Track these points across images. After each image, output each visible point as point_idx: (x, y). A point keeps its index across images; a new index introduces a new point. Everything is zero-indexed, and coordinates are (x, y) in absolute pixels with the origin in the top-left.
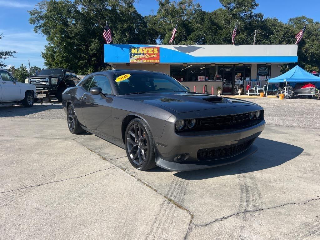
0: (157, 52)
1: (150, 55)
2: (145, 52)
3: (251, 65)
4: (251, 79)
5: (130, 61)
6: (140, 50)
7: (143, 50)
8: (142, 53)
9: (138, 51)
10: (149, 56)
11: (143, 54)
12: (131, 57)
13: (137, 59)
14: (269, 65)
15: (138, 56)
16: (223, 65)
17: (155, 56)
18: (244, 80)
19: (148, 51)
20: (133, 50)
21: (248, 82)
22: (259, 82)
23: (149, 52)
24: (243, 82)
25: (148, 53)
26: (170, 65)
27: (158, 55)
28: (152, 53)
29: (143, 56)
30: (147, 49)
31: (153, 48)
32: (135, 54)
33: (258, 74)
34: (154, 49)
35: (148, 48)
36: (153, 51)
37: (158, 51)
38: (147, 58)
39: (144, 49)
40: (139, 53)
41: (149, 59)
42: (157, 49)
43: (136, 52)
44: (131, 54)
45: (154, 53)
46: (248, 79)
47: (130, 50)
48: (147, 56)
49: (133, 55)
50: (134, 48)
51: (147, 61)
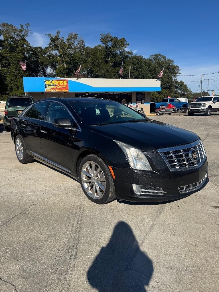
0: (66, 84)
1: (61, 86)
2: (57, 84)
3: (132, 93)
4: (132, 103)
5: (45, 91)
6: (53, 82)
8: (54, 84)
9: (51, 83)
10: (60, 87)
11: (56, 85)
13: (51, 89)
14: (144, 93)
15: (52, 86)
16: (113, 93)
18: (128, 104)
19: (59, 83)
25: (59, 85)
26: (75, 93)
27: (67, 86)
28: (62, 84)
29: (56, 87)
30: (58, 81)
31: (63, 81)
32: (49, 85)
33: (136, 100)
36: (63, 83)
37: (67, 83)
39: (56, 81)
40: (52, 84)
41: (60, 89)
42: (66, 81)
43: (50, 84)
44: (46, 85)
45: (64, 84)
47: (45, 81)
48: (58, 87)
49: (47, 85)
50: (48, 80)
51: (59, 90)
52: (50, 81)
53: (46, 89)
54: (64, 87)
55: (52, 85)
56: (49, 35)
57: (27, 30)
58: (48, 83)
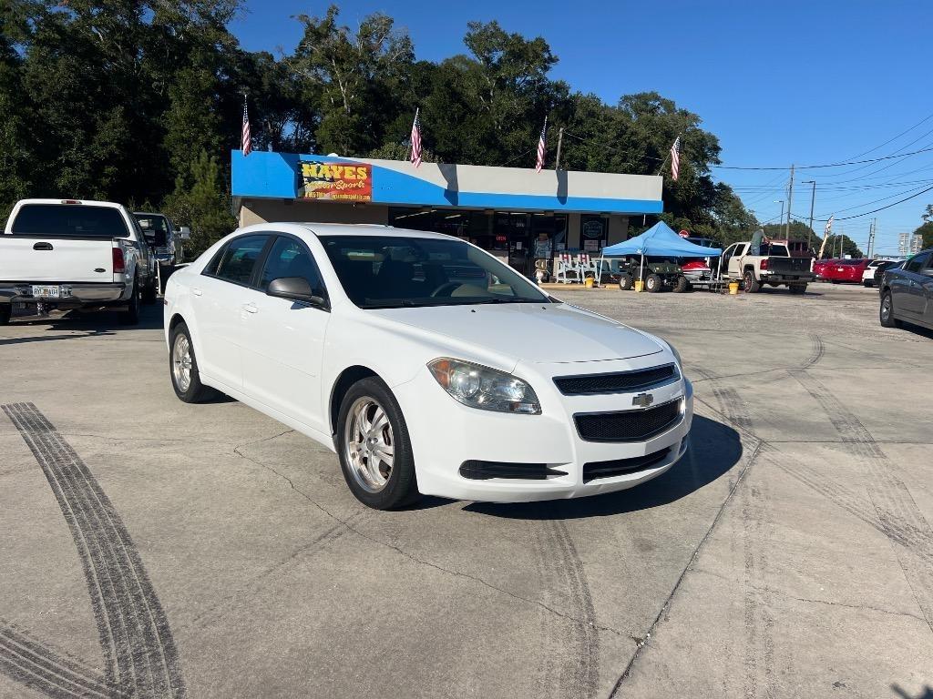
0: (365, 176)
1: (347, 181)
3: (568, 215)
4: (569, 246)
6: (325, 169)
7: (330, 170)
8: (328, 176)
9: (318, 172)
10: (346, 186)
11: (332, 180)
12: (300, 186)
13: (316, 191)
14: (606, 216)
15: (320, 182)
17: (361, 184)
18: (553, 248)
19: (343, 173)
20: (305, 166)
23: (347, 176)
25: (342, 179)
26: (389, 207)
27: (367, 183)
28: (353, 177)
29: (332, 185)
30: (341, 168)
31: (357, 167)
32: (311, 179)
33: (583, 238)
34: (359, 170)
35: (344, 166)
36: (356, 173)
37: (369, 173)
38: (341, 190)
39: (334, 168)
40: (321, 175)
41: (346, 191)
42: (365, 169)
43: (314, 174)
44: (301, 177)
45: (359, 177)
46: (561, 246)
47: (300, 167)
48: (341, 186)
49: (305, 179)
50: (307, 163)
51: (342, 197)
52: (314, 167)
54: (357, 187)
55: (321, 179)
56: (304, 18)
58: (308, 171)
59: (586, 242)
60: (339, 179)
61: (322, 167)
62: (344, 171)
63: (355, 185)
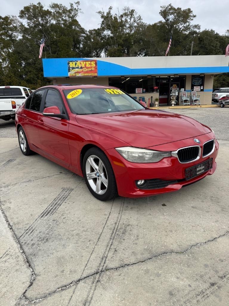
0: (94, 65)
1: (88, 68)
2: (83, 66)
3: (186, 76)
4: (186, 90)
5: (69, 75)
6: (78, 63)
7: (80, 64)
8: (80, 66)
9: (76, 65)
10: (87, 70)
11: (81, 68)
12: (69, 71)
13: (75, 73)
14: (203, 75)
15: (77, 69)
16: (160, 76)
17: (93, 69)
18: (179, 91)
19: (85, 65)
20: (71, 63)
21: (183, 93)
22: (195, 93)
23: (87, 66)
24: (179, 93)
25: (85, 67)
26: (109, 78)
27: (96, 68)
28: (90, 66)
29: (81, 70)
30: (85, 62)
31: (91, 62)
32: (73, 68)
33: (193, 86)
34: (92, 62)
35: (86, 61)
36: (91, 64)
37: (96, 64)
38: (85, 71)
39: (82, 63)
40: (77, 66)
41: (87, 72)
42: (94, 62)
43: (74, 66)
44: (69, 67)
45: (92, 66)
46: (182, 90)
47: (69, 63)
48: (85, 70)
49: (71, 68)
50: (71, 61)
51: (86, 74)
52: (74, 63)
53: (69, 73)
54: (91, 70)
56: (100, 12)
57: (77, 9)
58: (72, 65)
59: (195, 87)
60: (84, 67)
61: (77, 63)
62: (86, 64)
63: (90, 69)
